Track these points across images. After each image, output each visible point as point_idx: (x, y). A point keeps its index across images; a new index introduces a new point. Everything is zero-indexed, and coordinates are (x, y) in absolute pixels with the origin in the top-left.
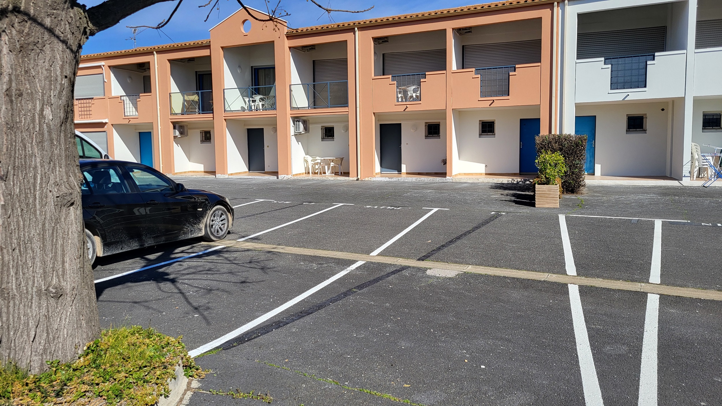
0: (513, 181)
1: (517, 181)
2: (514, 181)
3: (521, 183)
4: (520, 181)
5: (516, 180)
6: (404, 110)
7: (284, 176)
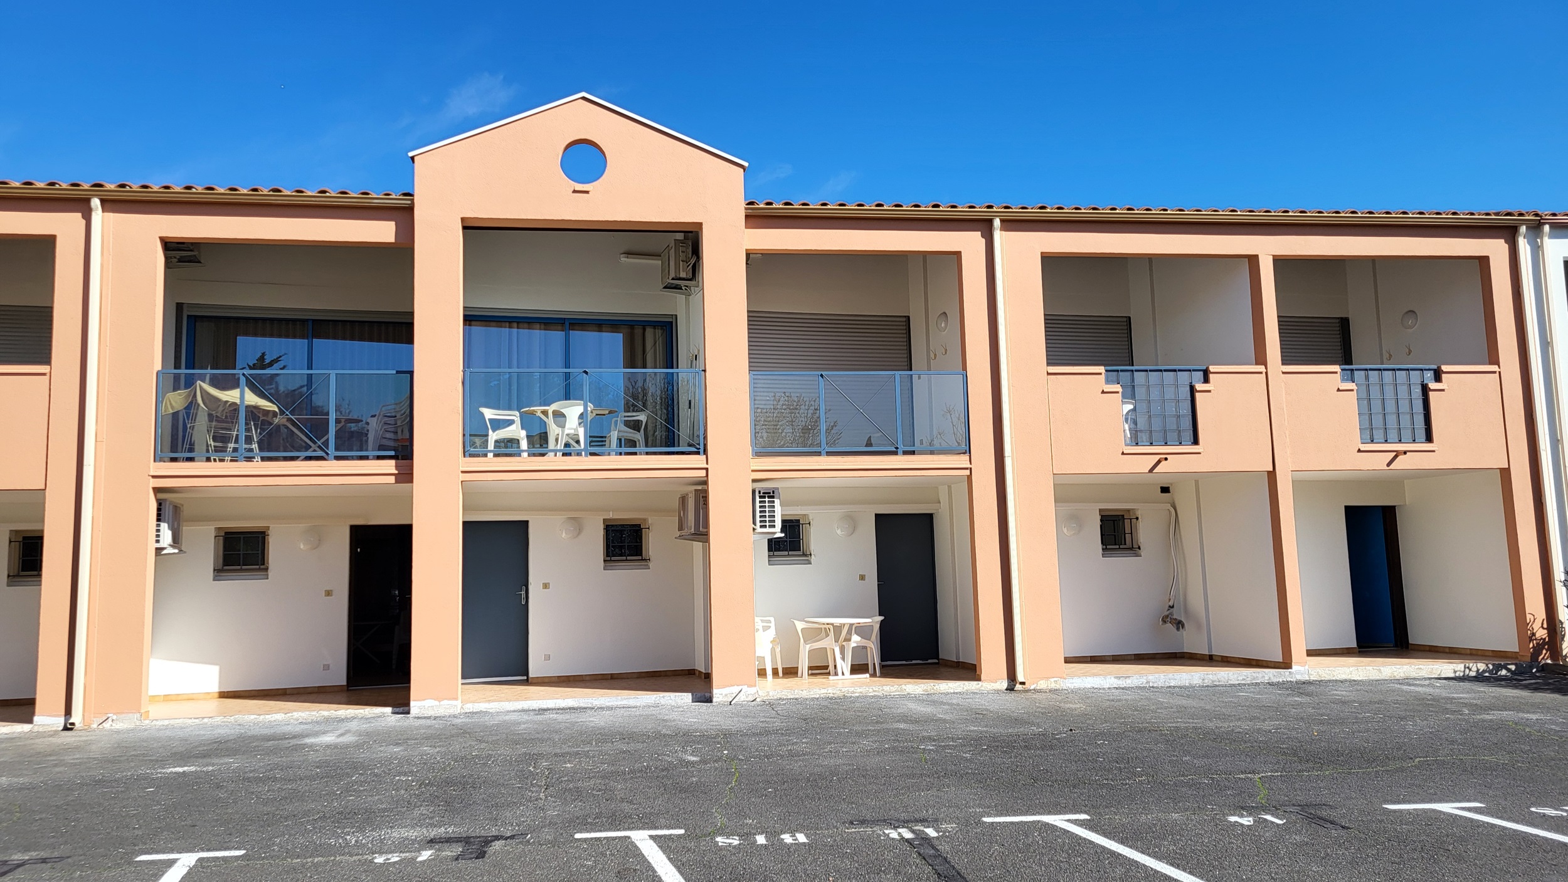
0: (1467, 671)
1: (1478, 670)
2: (1470, 670)
3: (1487, 674)
4: (1484, 671)
5: (1474, 669)
6: (1151, 471)
7: (736, 689)
